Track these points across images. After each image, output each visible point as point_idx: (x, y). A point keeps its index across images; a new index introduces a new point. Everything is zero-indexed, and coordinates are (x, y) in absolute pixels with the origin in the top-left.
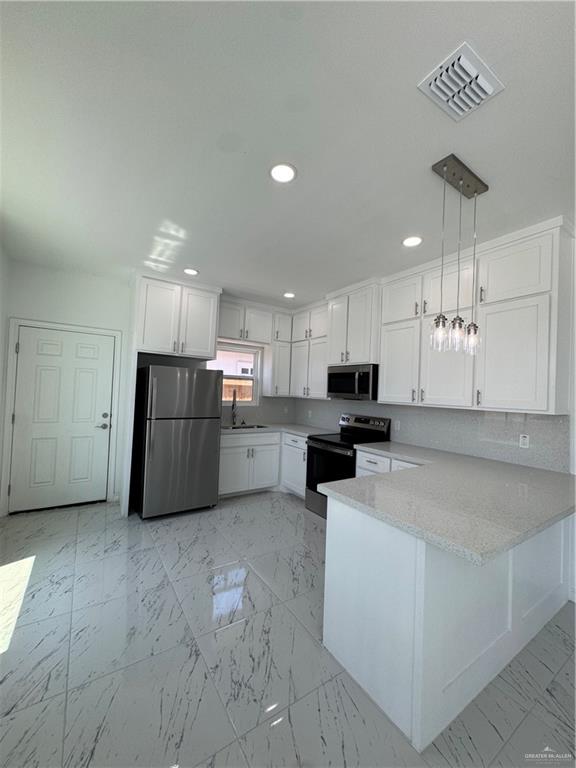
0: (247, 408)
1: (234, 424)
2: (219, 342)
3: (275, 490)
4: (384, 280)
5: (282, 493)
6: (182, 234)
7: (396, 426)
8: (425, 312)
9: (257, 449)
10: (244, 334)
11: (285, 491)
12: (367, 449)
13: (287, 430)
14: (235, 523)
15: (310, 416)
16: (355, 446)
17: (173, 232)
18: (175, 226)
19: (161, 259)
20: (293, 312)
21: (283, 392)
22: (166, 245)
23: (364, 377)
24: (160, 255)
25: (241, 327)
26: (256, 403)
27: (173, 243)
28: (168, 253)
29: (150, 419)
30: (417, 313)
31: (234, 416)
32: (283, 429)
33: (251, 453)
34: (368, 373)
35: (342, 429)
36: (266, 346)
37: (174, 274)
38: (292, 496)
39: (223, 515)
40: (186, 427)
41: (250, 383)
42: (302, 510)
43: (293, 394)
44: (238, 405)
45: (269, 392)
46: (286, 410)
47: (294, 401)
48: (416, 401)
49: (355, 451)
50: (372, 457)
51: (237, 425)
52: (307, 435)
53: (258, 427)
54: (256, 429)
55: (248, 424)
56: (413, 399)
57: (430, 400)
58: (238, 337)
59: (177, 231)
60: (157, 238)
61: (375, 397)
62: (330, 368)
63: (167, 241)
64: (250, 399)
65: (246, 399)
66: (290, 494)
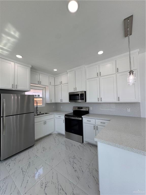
0: (41, 108)
1: (37, 113)
2: (31, 85)
3: (53, 133)
4: (86, 66)
5: (56, 134)
6: (17, 35)
7: (91, 109)
8: (100, 75)
9: (47, 121)
10: (39, 83)
11: (56, 133)
12: (85, 117)
13: (56, 113)
14: (43, 151)
15: (62, 108)
16: (82, 116)
17: (12, 33)
18: (14, 29)
19: (4, 48)
20: (55, 76)
21: (53, 101)
22: (8, 40)
23: (82, 95)
24: (5, 45)
25: (38, 80)
26: (44, 106)
27: (12, 40)
28: (9, 45)
29: (3, 117)
30: (98, 76)
31: (37, 111)
32: (55, 113)
33: (45, 123)
34: (83, 94)
35: (73, 111)
36: (46, 87)
37: (11, 57)
38: (60, 134)
39: (38, 148)
40: (17, 118)
41: (41, 99)
42: (65, 139)
43: (56, 102)
44: (38, 107)
45: (48, 102)
46: (53, 107)
47: (56, 104)
48: (99, 101)
49: (82, 118)
50: (89, 119)
51: (38, 113)
52: (64, 114)
53: (46, 113)
54: (45, 115)
55: (42, 113)
56: (98, 101)
57: (104, 101)
58: (37, 83)
59: (15, 32)
60: (4, 35)
61: (86, 101)
62: (69, 93)
63: (9, 38)
64: (42, 104)
65: (40, 105)
66: (58, 134)
